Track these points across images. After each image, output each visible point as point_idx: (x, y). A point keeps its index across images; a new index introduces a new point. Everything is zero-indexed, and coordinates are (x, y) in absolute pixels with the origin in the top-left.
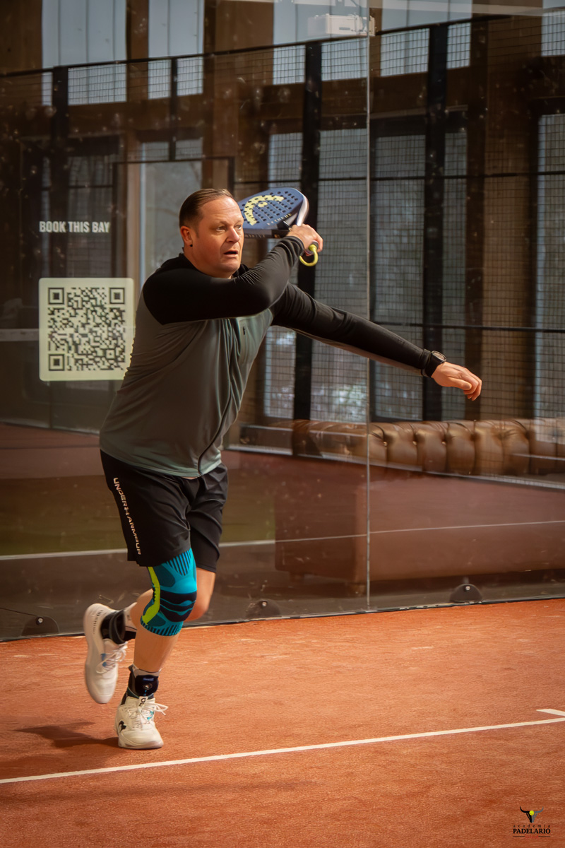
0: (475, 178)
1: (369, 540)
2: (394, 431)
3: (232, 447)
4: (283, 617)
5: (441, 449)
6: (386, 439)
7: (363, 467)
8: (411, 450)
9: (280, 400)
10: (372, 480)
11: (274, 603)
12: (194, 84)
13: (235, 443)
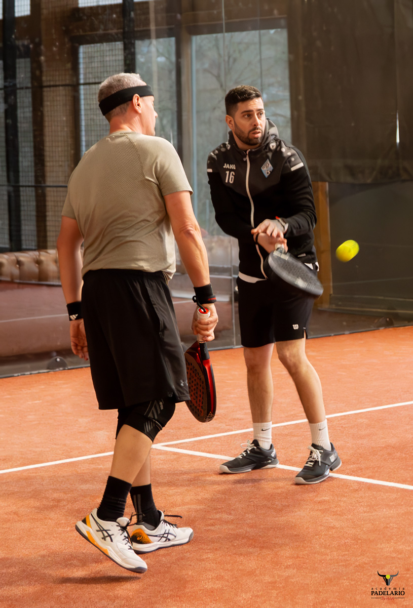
0: (37, 88)
2: (3, 258)
8: (16, 271)
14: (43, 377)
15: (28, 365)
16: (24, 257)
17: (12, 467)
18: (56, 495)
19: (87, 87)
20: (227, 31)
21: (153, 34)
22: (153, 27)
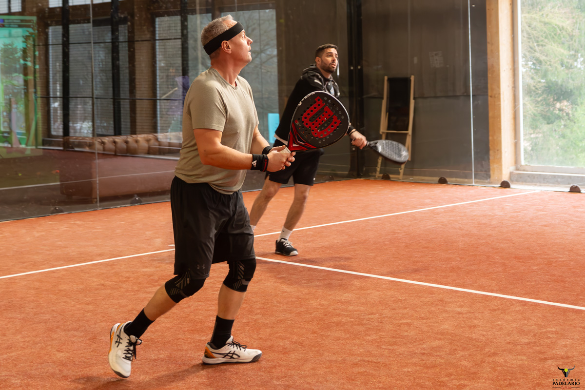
0: (131, 42)
1: (98, 182)
2: (106, 140)
3: (39, 147)
4: (65, 213)
5: (124, 146)
6: (103, 143)
7: (94, 153)
8: (112, 146)
9: (57, 128)
10: (98, 159)
11: (61, 207)
12: (17, 8)
13: (40, 145)
14: (128, 209)
15: (120, 202)
16: (118, 139)
17: (103, 259)
18: (127, 275)
19: (160, 41)
20: (238, 10)
21: (198, 11)
22: (198, 8)
